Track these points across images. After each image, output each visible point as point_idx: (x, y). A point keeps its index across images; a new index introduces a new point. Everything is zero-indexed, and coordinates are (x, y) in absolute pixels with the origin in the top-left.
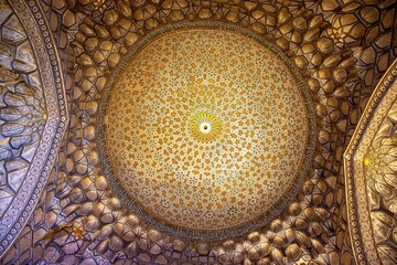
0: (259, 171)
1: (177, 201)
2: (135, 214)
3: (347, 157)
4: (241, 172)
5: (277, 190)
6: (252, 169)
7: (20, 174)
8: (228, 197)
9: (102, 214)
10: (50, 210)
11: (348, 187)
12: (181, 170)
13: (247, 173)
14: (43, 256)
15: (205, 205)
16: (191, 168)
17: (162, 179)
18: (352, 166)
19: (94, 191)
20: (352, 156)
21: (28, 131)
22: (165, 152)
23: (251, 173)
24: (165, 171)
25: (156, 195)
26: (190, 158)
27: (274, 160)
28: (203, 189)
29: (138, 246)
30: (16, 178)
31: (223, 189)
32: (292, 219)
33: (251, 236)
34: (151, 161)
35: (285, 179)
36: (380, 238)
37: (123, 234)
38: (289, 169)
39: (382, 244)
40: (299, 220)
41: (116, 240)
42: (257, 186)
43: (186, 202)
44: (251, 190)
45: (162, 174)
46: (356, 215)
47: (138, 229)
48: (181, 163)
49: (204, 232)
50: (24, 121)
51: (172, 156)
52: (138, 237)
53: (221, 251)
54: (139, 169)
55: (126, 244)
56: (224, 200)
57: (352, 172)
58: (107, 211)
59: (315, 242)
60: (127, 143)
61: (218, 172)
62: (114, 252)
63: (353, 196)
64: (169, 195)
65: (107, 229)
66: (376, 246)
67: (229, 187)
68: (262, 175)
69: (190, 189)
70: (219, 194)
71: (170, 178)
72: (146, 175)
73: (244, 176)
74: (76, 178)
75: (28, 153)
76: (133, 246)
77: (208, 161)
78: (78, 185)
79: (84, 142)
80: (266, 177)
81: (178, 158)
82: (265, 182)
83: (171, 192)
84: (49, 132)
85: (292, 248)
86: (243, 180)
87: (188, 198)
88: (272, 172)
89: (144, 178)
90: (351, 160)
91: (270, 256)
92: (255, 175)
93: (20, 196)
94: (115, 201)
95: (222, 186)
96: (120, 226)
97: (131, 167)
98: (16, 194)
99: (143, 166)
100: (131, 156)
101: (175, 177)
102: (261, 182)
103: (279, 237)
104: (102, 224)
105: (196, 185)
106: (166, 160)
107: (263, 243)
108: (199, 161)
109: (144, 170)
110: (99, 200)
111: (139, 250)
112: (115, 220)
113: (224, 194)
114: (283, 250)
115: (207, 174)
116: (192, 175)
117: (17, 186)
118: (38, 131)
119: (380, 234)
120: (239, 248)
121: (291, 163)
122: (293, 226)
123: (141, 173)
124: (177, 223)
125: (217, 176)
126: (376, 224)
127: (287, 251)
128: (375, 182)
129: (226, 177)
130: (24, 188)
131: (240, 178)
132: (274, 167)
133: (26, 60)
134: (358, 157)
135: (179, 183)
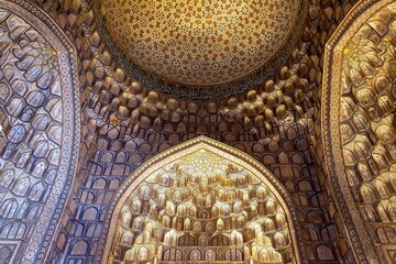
0: (257, 18)
1: (185, 58)
2: (153, 89)
3: (328, 47)
4: (240, 18)
5: (273, 43)
6: (251, 15)
7: (58, 106)
8: (230, 45)
9: (128, 100)
10: (90, 119)
11: (325, 70)
12: (184, 23)
13: (246, 19)
14: (96, 148)
15: (210, 56)
16: (193, 19)
17: (169, 38)
18: (331, 56)
19: (115, 85)
20: (333, 47)
21: (46, 69)
22: (166, 9)
23: (250, 20)
24: (170, 29)
25: (167, 57)
26: (191, 8)
27: (271, 9)
28: (207, 38)
29: (162, 119)
30: (56, 112)
31: (225, 37)
32: (282, 83)
33: (250, 93)
34: (154, 23)
35: (281, 33)
36: (345, 117)
37: (148, 110)
38: (284, 22)
39: (344, 123)
40: (288, 83)
41: (145, 118)
42: (255, 34)
43: (194, 56)
44: (250, 39)
45: (167, 32)
46: (328, 99)
47: (159, 105)
48: (183, 16)
49: (212, 88)
50: (39, 61)
51: (173, 11)
52: (160, 111)
53: (227, 110)
54: (146, 35)
55: (152, 119)
56: (227, 49)
57: (331, 62)
58: (130, 96)
59: (298, 108)
60: (128, 16)
61: (219, 19)
62: (146, 130)
63: (329, 82)
64: (178, 53)
65: (135, 113)
66: (340, 123)
67: (230, 35)
68: (261, 24)
69: (196, 41)
70: (222, 43)
71: (175, 34)
72: (154, 39)
73: (243, 22)
74: (99, 84)
75: (56, 88)
76: (158, 120)
77: (208, 9)
78: (103, 88)
79: (93, 49)
80: (263, 26)
81: (179, 11)
82: (263, 32)
83: (179, 49)
84: (64, 67)
85: (281, 108)
86: (243, 26)
87: (194, 51)
88: (270, 21)
89: (151, 43)
90: (332, 51)
91: (263, 114)
92: (253, 22)
93: (65, 125)
94: (134, 84)
95: (223, 33)
96: (144, 104)
97: (138, 38)
98: (62, 125)
99: (148, 31)
100: (135, 27)
101: (180, 31)
102: (259, 31)
103: (271, 96)
104: (131, 110)
105: (201, 34)
106: (168, 17)
107: (259, 102)
108: (199, 10)
109: (150, 35)
110: (121, 91)
111: (164, 122)
112: (139, 103)
113: (226, 42)
114: (274, 109)
115: (210, 23)
116: (195, 26)
117: (60, 117)
118: (54, 67)
119: (346, 113)
120: (240, 107)
121: (287, 17)
122: (283, 90)
123: (148, 40)
124: (188, 82)
125: (218, 23)
126: (344, 105)
127: (278, 110)
128: (351, 67)
129: (227, 24)
130: (66, 117)
131: (240, 25)
132: (271, 17)
133: (18, 24)
134: (338, 48)
135: (185, 37)
